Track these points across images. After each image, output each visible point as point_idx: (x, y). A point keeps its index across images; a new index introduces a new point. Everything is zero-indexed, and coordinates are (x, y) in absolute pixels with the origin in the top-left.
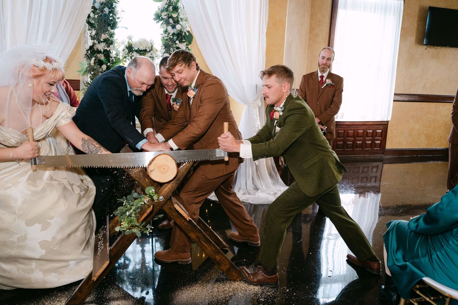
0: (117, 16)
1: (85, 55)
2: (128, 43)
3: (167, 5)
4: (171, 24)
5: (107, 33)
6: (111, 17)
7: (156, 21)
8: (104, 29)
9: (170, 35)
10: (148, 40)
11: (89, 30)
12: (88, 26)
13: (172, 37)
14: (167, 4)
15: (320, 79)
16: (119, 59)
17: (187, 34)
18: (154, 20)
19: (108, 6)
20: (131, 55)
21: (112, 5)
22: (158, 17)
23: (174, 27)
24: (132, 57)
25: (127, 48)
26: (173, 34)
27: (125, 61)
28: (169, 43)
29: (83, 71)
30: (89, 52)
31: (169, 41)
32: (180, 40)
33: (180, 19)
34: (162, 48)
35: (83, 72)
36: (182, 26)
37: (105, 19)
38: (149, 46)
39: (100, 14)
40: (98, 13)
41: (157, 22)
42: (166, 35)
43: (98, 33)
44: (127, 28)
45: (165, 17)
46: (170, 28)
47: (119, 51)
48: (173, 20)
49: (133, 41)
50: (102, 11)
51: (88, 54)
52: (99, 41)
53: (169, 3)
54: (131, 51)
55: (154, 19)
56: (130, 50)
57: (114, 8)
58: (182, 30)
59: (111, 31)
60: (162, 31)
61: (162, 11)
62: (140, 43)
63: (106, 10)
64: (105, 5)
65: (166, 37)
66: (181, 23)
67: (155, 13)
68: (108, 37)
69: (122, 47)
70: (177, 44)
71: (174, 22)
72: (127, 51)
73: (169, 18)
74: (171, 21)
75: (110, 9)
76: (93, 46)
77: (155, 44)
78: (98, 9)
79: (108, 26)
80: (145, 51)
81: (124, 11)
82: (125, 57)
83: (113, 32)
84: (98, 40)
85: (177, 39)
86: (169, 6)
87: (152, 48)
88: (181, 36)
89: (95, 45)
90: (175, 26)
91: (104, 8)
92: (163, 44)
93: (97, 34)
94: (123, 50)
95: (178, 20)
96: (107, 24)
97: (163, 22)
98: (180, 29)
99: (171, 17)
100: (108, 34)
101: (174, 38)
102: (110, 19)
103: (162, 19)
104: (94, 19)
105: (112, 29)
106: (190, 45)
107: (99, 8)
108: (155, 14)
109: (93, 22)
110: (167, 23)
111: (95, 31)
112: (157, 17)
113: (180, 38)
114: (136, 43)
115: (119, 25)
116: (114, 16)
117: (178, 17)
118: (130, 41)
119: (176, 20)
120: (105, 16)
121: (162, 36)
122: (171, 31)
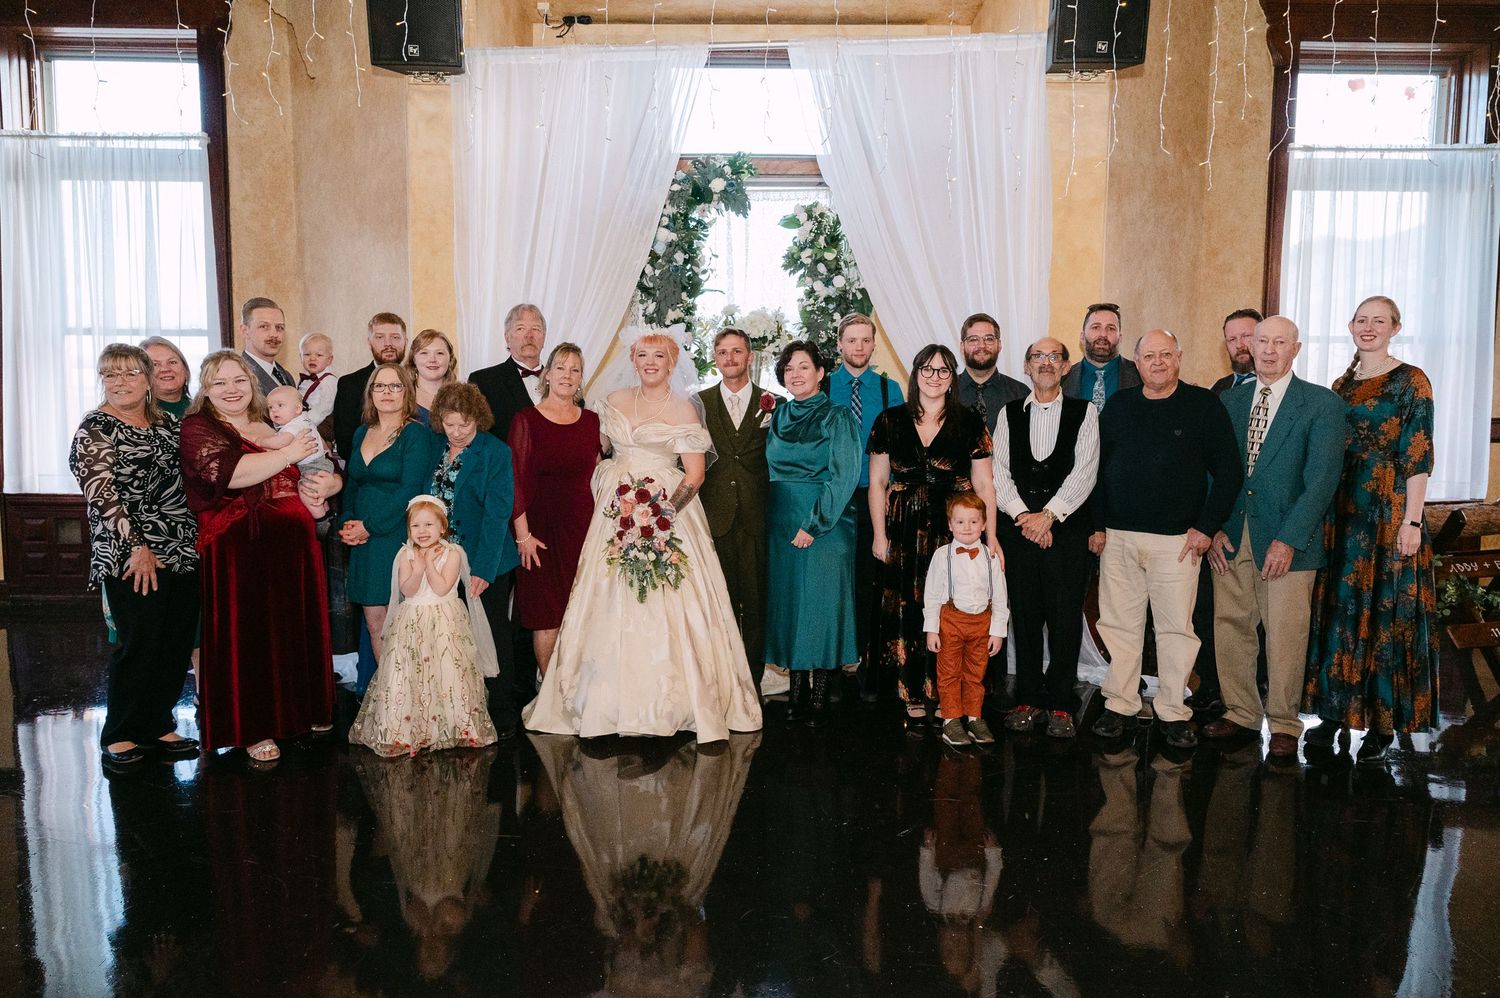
0: (703, 268)
3: (813, 235)
4: (822, 274)
5: (679, 308)
6: (688, 271)
7: (788, 271)
8: (673, 298)
9: (819, 301)
10: (771, 313)
11: (642, 302)
12: (640, 293)
13: (823, 304)
14: (814, 232)
16: (704, 361)
17: (859, 296)
18: (782, 268)
19: (682, 248)
21: (691, 244)
22: (792, 262)
23: (828, 282)
26: (828, 299)
28: (816, 320)
31: (819, 315)
33: (842, 263)
34: (801, 331)
36: (848, 280)
37: (675, 278)
38: (772, 329)
39: (665, 268)
40: (661, 266)
41: (791, 272)
42: (812, 301)
44: (722, 292)
45: (808, 261)
46: (818, 286)
47: (704, 345)
48: (826, 266)
49: (737, 319)
50: (670, 261)
53: (817, 229)
55: (784, 266)
57: (695, 251)
58: (848, 288)
59: (689, 302)
60: (801, 292)
61: (802, 248)
62: (753, 323)
63: (679, 257)
64: (677, 247)
65: (810, 305)
66: (845, 271)
67: (786, 252)
68: (682, 315)
70: (835, 321)
71: (829, 270)
73: (816, 262)
74: (822, 268)
75: (688, 255)
77: (788, 321)
78: (661, 255)
79: (683, 291)
80: (764, 339)
81: (716, 256)
83: (693, 303)
84: (659, 323)
85: (835, 310)
86: (817, 235)
87: (778, 332)
88: (846, 302)
90: (832, 279)
91: (675, 252)
92: (804, 323)
93: (658, 310)
95: (838, 264)
96: (681, 286)
97: (804, 273)
98: (843, 285)
99: (823, 260)
100: (682, 309)
101: (829, 307)
102: (687, 275)
103: (802, 265)
104: (653, 278)
105: (690, 296)
107: (664, 256)
108: (786, 257)
109: (651, 285)
110: (813, 273)
111: (655, 303)
112: (789, 262)
113: (843, 306)
114: (743, 322)
115: (705, 286)
116: (694, 268)
117: (837, 259)
118: (730, 318)
119: (833, 267)
120: (677, 269)
121: (802, 303)
122: (822, 292)
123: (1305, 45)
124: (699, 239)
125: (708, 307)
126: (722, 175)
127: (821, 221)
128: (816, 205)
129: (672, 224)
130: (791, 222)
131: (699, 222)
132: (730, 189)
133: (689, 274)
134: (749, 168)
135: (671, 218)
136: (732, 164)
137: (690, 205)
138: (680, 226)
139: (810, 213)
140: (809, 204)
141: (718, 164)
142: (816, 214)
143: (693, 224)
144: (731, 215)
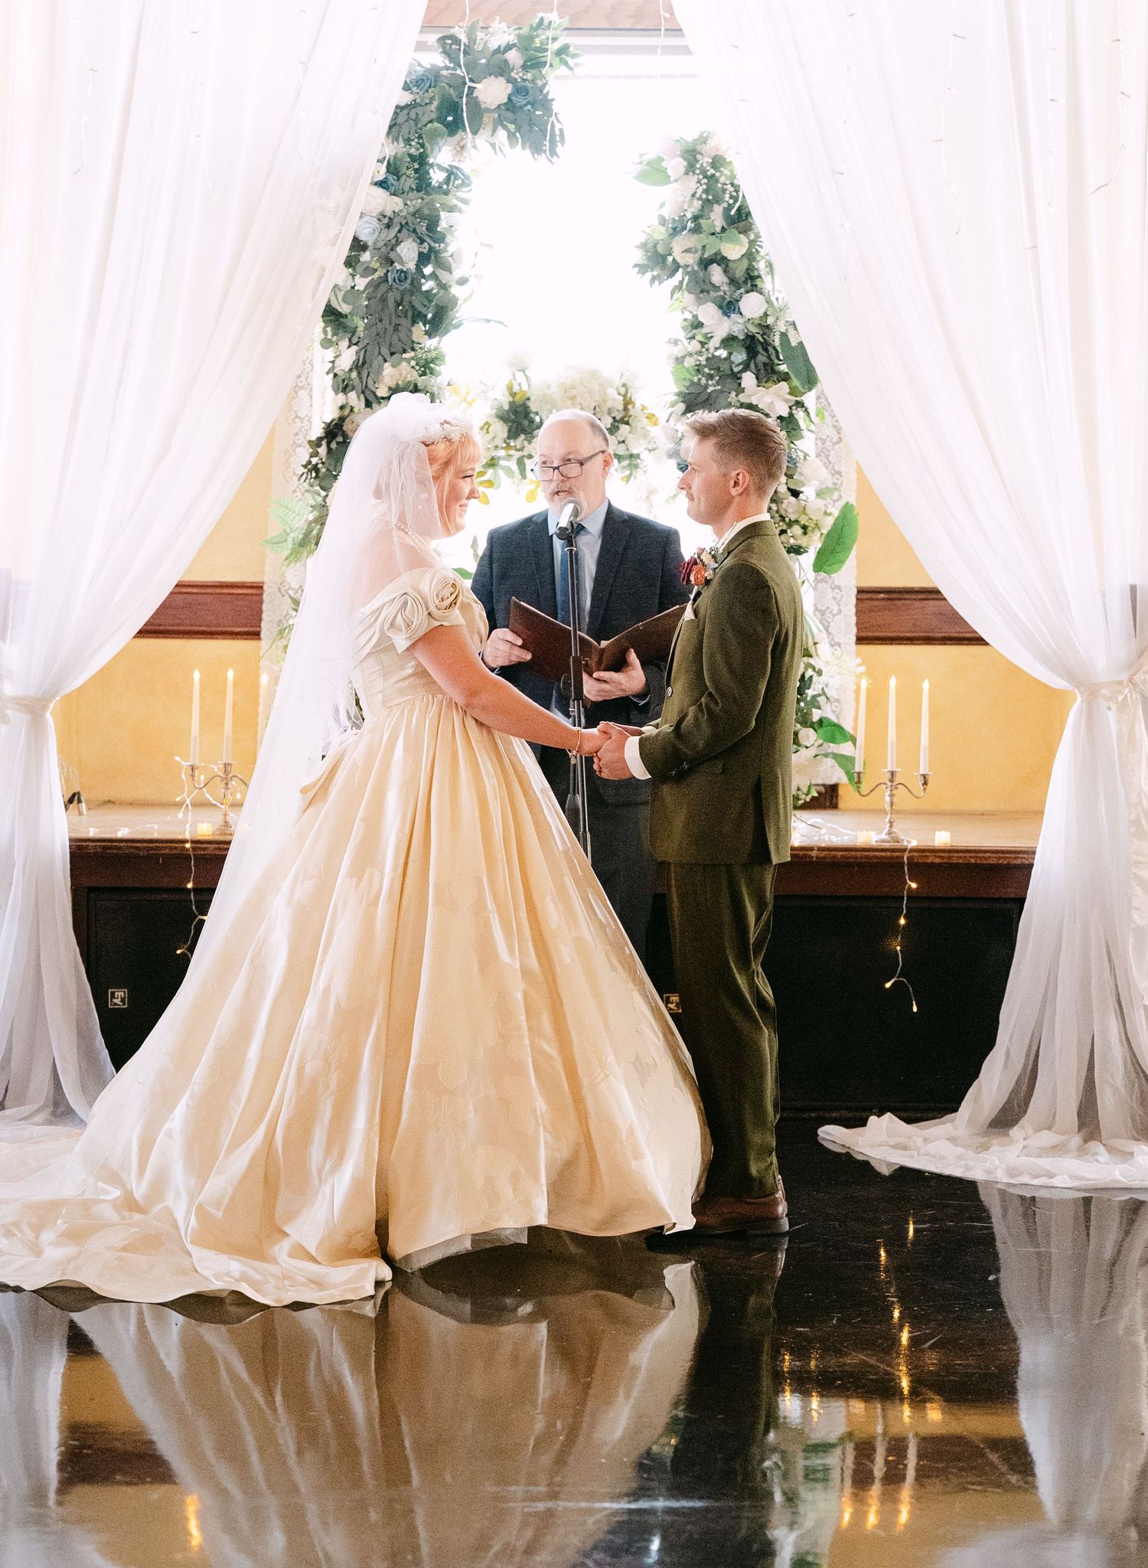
1: (305, 466)
2: (510, 388)
3: (698, 204)
4: (717, 288)
5: (408, 361)
6: (427, 280)
7: (649, 275)
8: (395, 339)
9: (712, 345)
10: (611, 371)
11: (326, 343)
12: (323, 325)
13: (723, 353)
14: (700, 199)
18: (637, 269)
19: (414, 231)
20: (520, 454)
21: (433, 224)
22: (658, 261)
23: (729, 307)
24: (526, 461)
25: (503, 417)
26: (729, 341)
27: (490, 484)
28: (706, 386)
29: (290, 541)
30: (323, 450)
31: (711, 377)
32: (761, 367)
33: (760, 265)
34: (671, 410)
35: (290, 546)
36: (770, 301)
37: (398, 298)
38: (609, 404)
39: (376, 275)
40: (368, 271)
41: (654, 279)
42: (695, 346)
43: (364, 363)
44: (501, 323)
45: (691, 260)
46: (709, 313)
48: (725, 271)
49: (534, 381)
50: (389, 259)
51: (314, 460)
52: (371, 398)
53: (706, 191)
54: (524, 431)
55: (636, 266)
56: (519, 424)
57: (441, 239)
58: (771, 320)
59: (427, 346)
60: (673, 322)
61: (675, 231)
62: (570, 392)
64: (404, 231)
65: (691, 355)
66: (766, 283)
67: (642, 238)
68: (412, 376)
69: (483, 410)
70: (743, 390)
71: (733, 282)
72: (500, 430)
73: (705, 264)
74: (717, 275)
75: (426, 244)
76: (342, 419)
78: (370, 243)
79: (414, 322)
81: (490, 246)
82: (492, 463)
83: (436, 349)
84: (363, 392)
87: (626, 409)
88: (766, 350)
89: (352, 416)
90: (738, 301)
91: (398, 243)
92: (679, 394)
93: (358, 366)
94: (482, 428)
95: (750, 269)
96: (410, 314)
97: (681, 282)
98: (761, 313)
99: (720, 260)
100: (413, 363)
101: (733, 358)
102: (424, 288)
103: (676, 266)
104: (352, 296)
105: (429, 334)
106: (810, 389)
107: (375, 245)
108: (644, 246)
109: (344, 309)
110: (701, 288)
111: (355, 348)
112: (649, 259)
113: (762, 358)
114: (549, 387)
115: (461, 313)
116: (443, 275)
118: (520, 376)
119: (739, 273)
120: (403, 275)
121: (678, 351)
122: (719, 326)
124: (451, 209)
126: (501, 69)
127: (713, 175)
128: (703, 140)
129: (392, 179)
130: (654, 173)
131: (451, 173)
132: (519, 100)
133: (427, 285)
134: (562, 51)
135: (393, 168)
136: (525, 44)
137: (435, 135)
138: (409, 182)
139: (691, 156)
140: (690, 136)
141: (493, 45)
142: (705, 161)
143: (437, 177)
144: (520, 154)
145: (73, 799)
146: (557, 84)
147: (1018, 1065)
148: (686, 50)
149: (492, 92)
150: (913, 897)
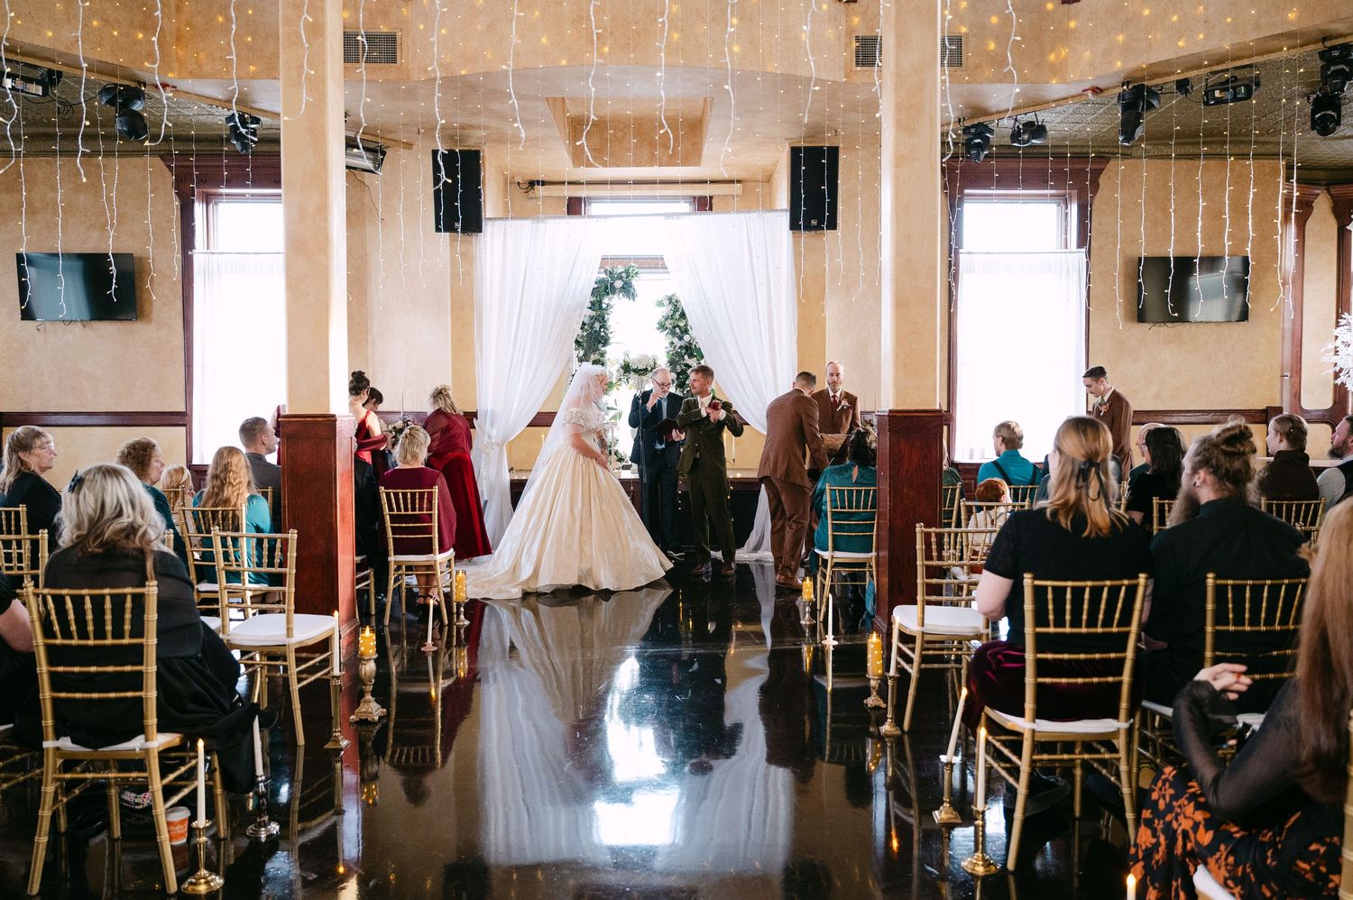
0: (610, 331)
2: (625, 360)
3: (672, 312)
4: (678, 334)
5: (597, 353)
7: (660, 331)
8: (594, 348)
9: (676, 348)
10: (650, 355)
11: (576, 349)
12: (575, 345)
13: (679, 350)
14: (673, 310)
15: (832, 399)
16: (611, 383)
17: (698, 346)
18: (657, 329)
19: (599, 320)
21: (603, 318)
22: (662, 327)
23: (681, 338)
25: (622, 368)
26: (681, 347)
28: (675, 359)
31: (676, 356)
32: (689, 353)
33: (688, 328)
36: (691, 337)
37: (595, 337)
39: (589, 331)
40: (587, 330)
42: (672, 348)
44: (622, 343)
45: (670, 326)
46: (676, 340)
48: (680, 329)
49: (631, 358)
50: (592, 327)
53: (674, 308)
54: (628, 371)
56: (627, 369)
57: (606, 322)
58: (692, 341)
59: (603, 349)
60: (666, 343)
61: (666, 320)
62: (640, 361)
64: (596, 320)
65: (671, 351)
66: (690, 332)
67: (658, 321)
68: (599, 357)
69: (617, 366)
70: (684, 360)
71: (682, 332)
72: (622, 371)
73: (674, 327)
74: (677, 330)
75: (602, 323)
78: (587, 323)
79: (599, 343)
82: (620, 380)
83: (605, 349)
85: (685, 354)
86: (674, 312)
88: (691, 349)
90: (683, 337)
91: (594, 323)
93: (585, 355)
94: (617, 371)
95: (686, 328)
96: (598, 341)
97: (668, 332)
98: (689, 340)
99: (678, 326)
100: (599, 354)
101: (682, 351)
103: (667, 328)
104: (582, 337)
105: (603, 346)
108: (658, 323)
109: (581, 340)
110: (673, 333)
111: (583, 350)
112: (660, 326)
113: (689, 351)
114: (634, 360)
115: (611, 341)
116: (606, 331)
117: (686, 325)
118: (627, 358)
119: (683, 329)
120: (596, 331)
121: (667, 350)
122: (678, 343)
123: (966, 191)
124: (608, 314)
125: (614, 354)
126: (621, 278)
127: (676, 304)
128: (673, 295)
129: (592, 306)
130: (660, 304)
131: (608, 305)
132: (625, 286)
133: (602, 334)
134: (637, 273)
135: (593, 303)
136: (627, 272)
137: (603, 295)
138: (597, 307)
139: (670, 300)
140: (670, 295)
141: (619, 272)
142: (674, 301)
143: (604, 306)
144: (625, 300)
145: (511, 470)
146: (635, 282)
147: (760, 533)
148: (668, 272)
149: (618, 284)
150: (731, 490)
